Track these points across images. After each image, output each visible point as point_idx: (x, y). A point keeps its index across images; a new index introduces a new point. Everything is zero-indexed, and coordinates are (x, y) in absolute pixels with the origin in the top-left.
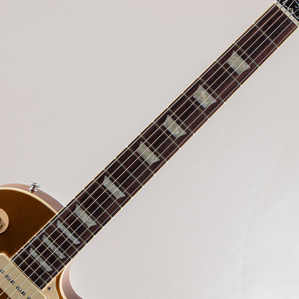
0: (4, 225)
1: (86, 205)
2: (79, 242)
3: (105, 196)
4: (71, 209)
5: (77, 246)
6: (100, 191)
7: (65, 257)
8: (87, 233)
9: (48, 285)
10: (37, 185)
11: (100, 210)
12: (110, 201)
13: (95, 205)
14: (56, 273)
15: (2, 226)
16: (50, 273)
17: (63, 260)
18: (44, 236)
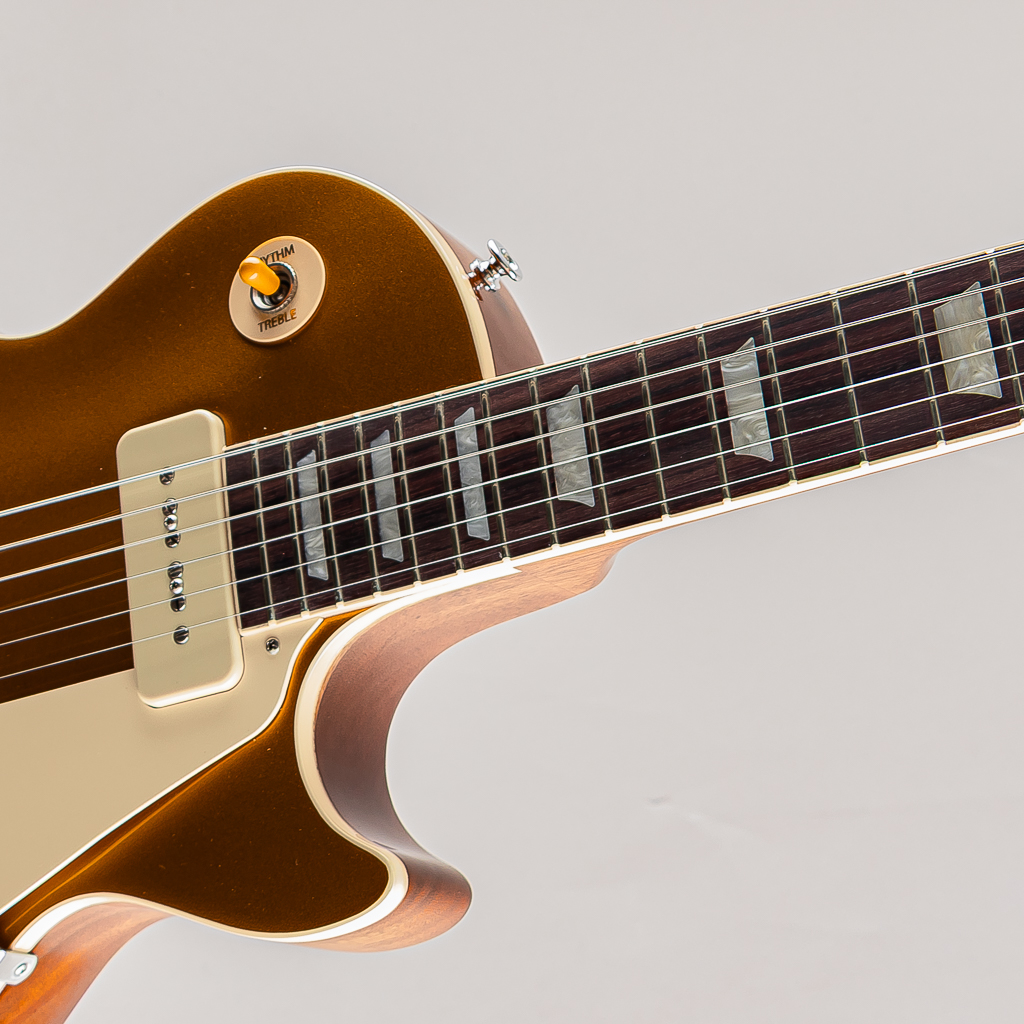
0: (289, 317)
1: (605, 405)
2: (485, 535)
3: (699, 412)
4: (545, 391)
5: (470, 542)
6: (694, 381)
7: (400, 558)
8: (538, 518)
9: (274, 626)
10: (513, 266)
11: (643, 456)
12: (705, 441)
13: (638, 427)
14: (330, 600)
15: (282, 318)
16: (314, 584)
17: (387, 565)
18: (387, 434)
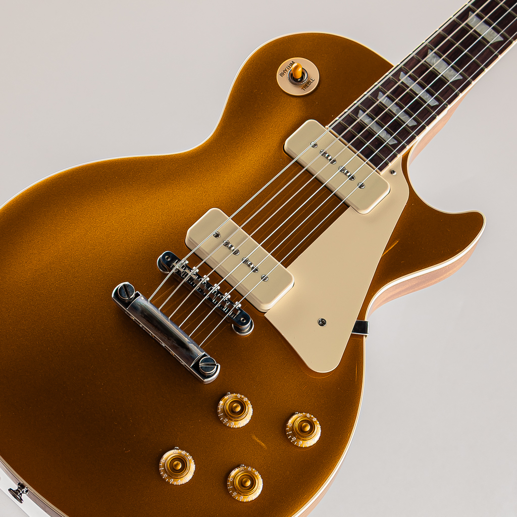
0: (311, 81)
1: (443, 50)
2: (437, 103)
3: (473, 37)
5: (434, 107)
7: (415, 123)
8: (448, 89)
9: (391, 165)
11: (466, 57)
12: (481, 44)
14: (404, 147)
15: (309, 83)
16: (394, 146)
17: (413, 127)
18: (380, 94)
